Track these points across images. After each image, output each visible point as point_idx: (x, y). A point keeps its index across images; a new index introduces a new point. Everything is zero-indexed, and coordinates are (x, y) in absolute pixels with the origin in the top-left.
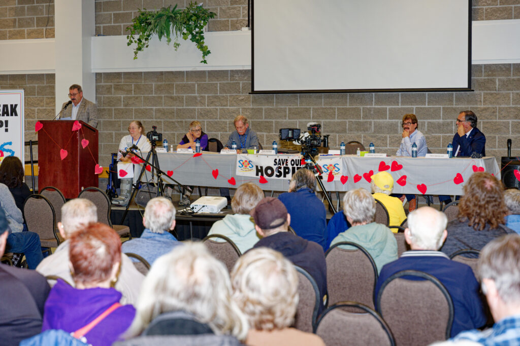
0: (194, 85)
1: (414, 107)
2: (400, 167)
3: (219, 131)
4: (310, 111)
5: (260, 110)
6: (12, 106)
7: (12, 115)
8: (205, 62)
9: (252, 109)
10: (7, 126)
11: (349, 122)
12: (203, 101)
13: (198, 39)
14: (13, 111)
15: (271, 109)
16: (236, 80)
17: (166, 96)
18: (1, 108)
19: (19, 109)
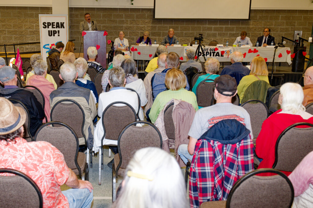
0: (123, 15)
1: (224, 26)
2: (257, 51)
3: (135, 36)
4: (179, 27)
5: (155, 27)
6: (61, 23)
7: (61, 28)
8: (132, 4)
9: (151, 26)
10: (59, 33)
11: (196, 32)
12: (127, 22)
15: (160, 26)
16: (144, 13)
17: (108, 20)
18: (55, 24)
19: (66, 25)
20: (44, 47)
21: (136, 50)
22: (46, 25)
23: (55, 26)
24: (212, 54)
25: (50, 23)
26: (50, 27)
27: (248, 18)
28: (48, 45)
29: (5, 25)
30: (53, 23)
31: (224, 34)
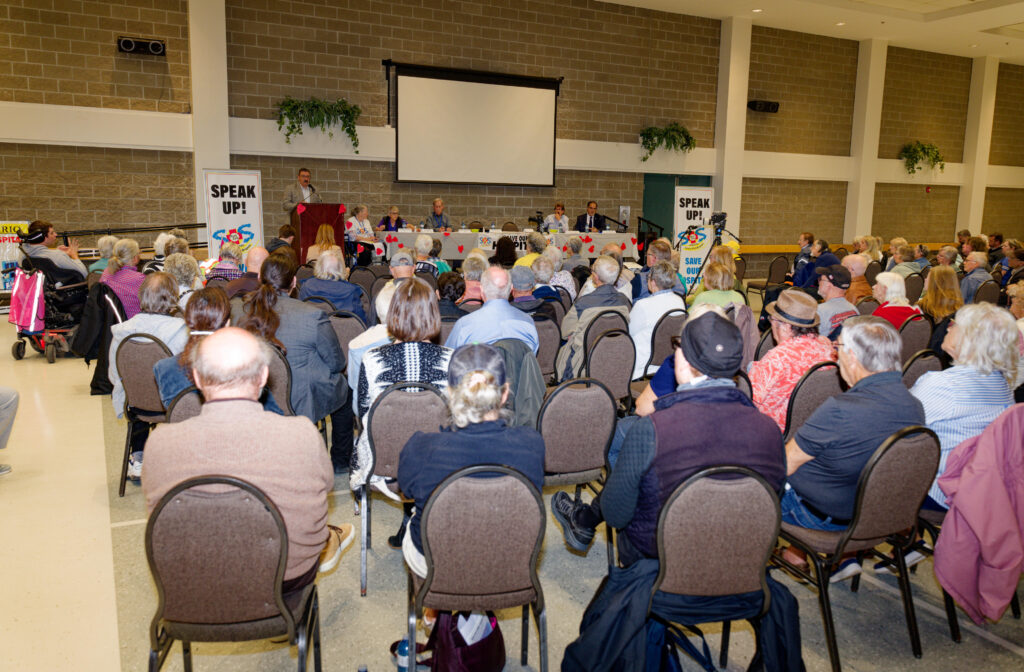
0: (336, 173)
2: (591, 240)
5: (398, 196)
6: (248, 187)
7: (249, 196)
8: (357, 152)
9: (391, 195)
10: (244, 207)
13: (352, 133)
14: (251, 192)
18: (237, 189)
19: (257, 191)
20: (215, 236)
21: (395, 240)
22: (219, 190)
23: (236, 194)
24: (523, 246)
25: (226, 187)
26: (227, 195)
27: (551, 183)
28: (223, 231)
29: (73, 188)
30: (232, 187)
31: (515, 210)
